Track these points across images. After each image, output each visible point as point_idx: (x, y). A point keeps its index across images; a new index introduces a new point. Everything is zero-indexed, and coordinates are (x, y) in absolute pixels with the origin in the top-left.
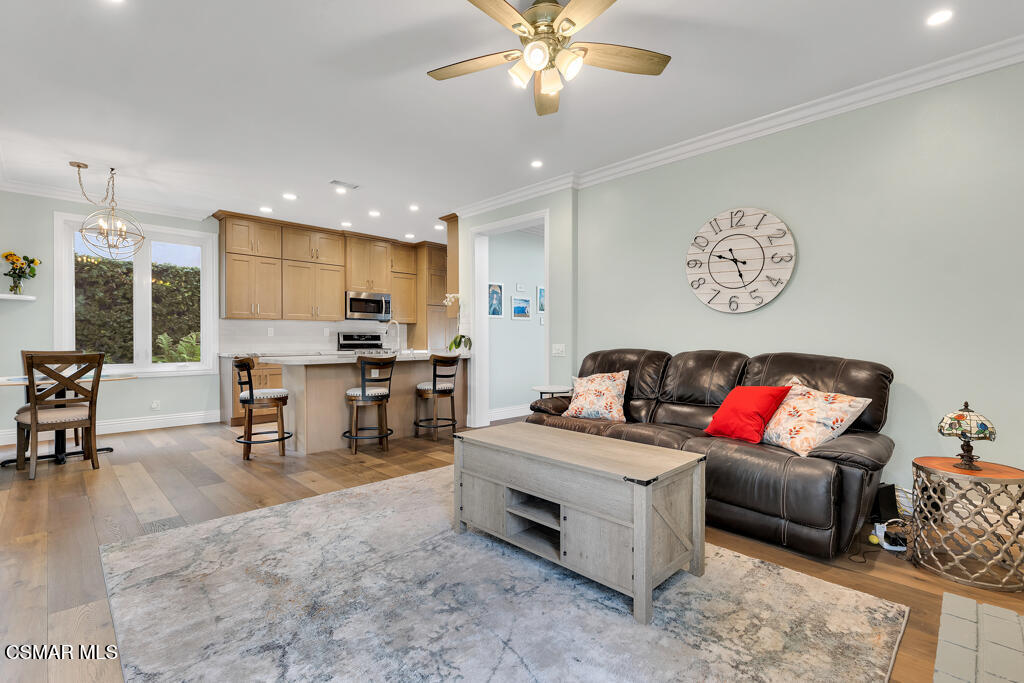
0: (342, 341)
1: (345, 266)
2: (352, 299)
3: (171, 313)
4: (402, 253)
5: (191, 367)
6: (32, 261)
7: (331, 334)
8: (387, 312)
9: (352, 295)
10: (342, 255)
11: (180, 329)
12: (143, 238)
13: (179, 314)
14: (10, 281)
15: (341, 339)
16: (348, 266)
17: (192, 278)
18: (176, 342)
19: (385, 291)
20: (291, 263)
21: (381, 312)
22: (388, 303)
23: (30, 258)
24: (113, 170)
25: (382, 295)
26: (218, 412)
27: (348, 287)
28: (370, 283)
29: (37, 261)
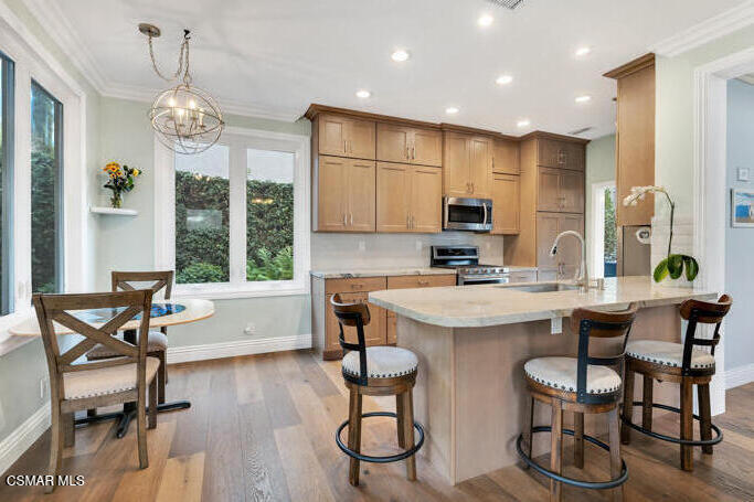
0: (436, 257)
1: (442, 167)
2: (450, 206)
3: (272, 228)
4: (504, 150)
5: (283, 286)
6: (131, 172)
7: (424, 248)
8: (489, 222)
9: (451, 201)
10: (439, 155)
11: (279, 242)
12: (222, 123)
13: (278, 228)
14: (110, 193)
15: (435, 253)
16: (447, 167)
17: (286, 192)
18: (274, 255)
19: (486, 196)
20: (385, 165)
21: (482, 222)
22: (489, 210)
23: (130, 168)
24: (187, 32)
25: (482, 201)
26: (310, 336)
27: (447, 192)
28: (470, 186)
29: (136, 171)
